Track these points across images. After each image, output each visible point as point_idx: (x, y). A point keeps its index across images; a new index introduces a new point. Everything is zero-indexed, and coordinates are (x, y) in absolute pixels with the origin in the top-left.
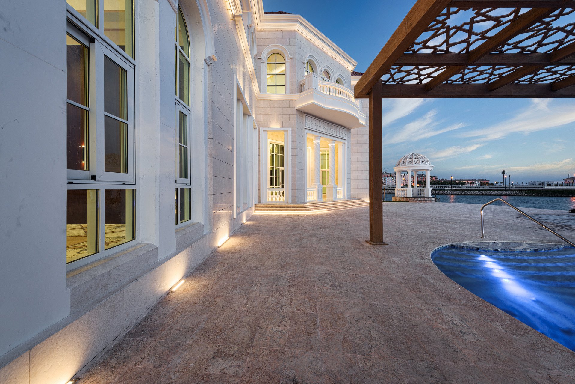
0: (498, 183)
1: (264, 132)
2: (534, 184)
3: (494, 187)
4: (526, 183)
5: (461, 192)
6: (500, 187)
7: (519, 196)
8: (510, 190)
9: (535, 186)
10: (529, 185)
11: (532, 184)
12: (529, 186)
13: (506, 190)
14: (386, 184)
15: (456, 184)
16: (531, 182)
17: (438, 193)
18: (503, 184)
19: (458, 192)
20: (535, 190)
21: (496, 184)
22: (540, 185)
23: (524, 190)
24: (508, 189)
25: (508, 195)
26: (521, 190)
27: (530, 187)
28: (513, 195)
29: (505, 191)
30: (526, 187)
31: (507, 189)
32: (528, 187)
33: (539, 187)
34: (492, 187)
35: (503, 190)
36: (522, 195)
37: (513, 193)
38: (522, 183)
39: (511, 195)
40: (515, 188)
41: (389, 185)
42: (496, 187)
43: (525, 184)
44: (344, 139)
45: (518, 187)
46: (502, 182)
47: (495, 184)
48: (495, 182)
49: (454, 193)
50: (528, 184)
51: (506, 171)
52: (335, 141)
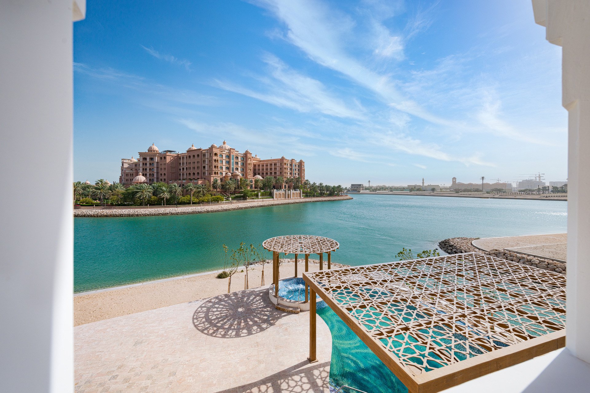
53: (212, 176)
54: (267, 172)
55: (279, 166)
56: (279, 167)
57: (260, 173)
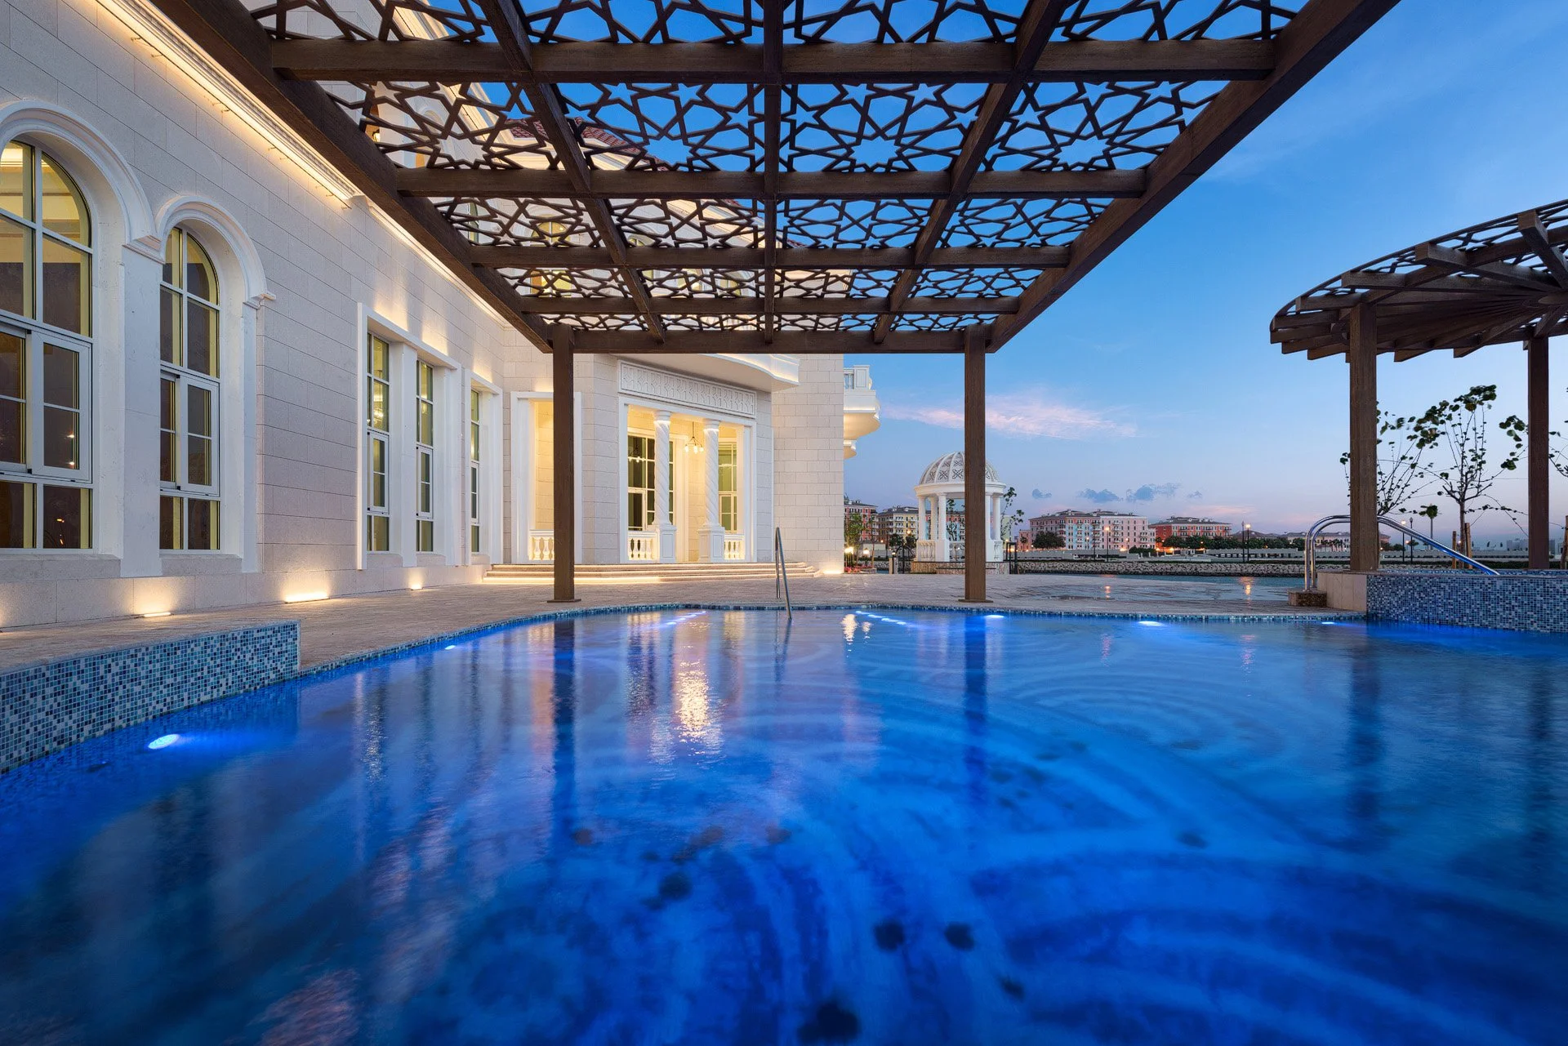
1: (521, 402)
4: (1501, 545)
5: (1270, 567)
10: (1508, 550)
12: (1508, 554)
14: (1075, 546)
15: (1287, 546)
17: (1203, 571)
19: (1262, 567)
38: (1488, 545)
41: (1083, 548)
43: (1498, 548)
44: (749, 416)
49: (1250, 570)
50: (1505, 548)
52: (718, 423)
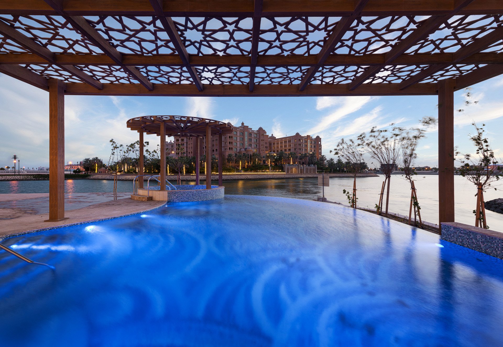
0: (10, 168)
2: (43, 169)
3: (4, 172)
6: (11, 172)
7: (28, 180)
8: (19, 175)
9: (44, 171)
11: (41, 170)
13: (15, 175)
16: (41, 167)
18: (14, 169)
20: (42, 174)
21: (7, 169)
22: (48, 170)
23: (33, 175)
24: (18, 174)
25: (17, 180)
26: (30, 175)
27: (39, 172)
28: (22, 180)
29: (13, 176)
30: (36, 172)
31: (16, 173)
32: (38, 172)
33: (46, 172)
34: (2, 172)
35: (13, 175)
36: (31, 180)
37: (22, 177)
39: (20, 180)
40: (26, 173)
42: (6, 172)
45: (29, 172)
46: (14, 167)
47: (5, 169)
48: (6, 167)
51: (18, 156)
53: (226, 151)
54: (281, 149)
55: (293, 142)
56: (293, 144)
57: (275, 151)
